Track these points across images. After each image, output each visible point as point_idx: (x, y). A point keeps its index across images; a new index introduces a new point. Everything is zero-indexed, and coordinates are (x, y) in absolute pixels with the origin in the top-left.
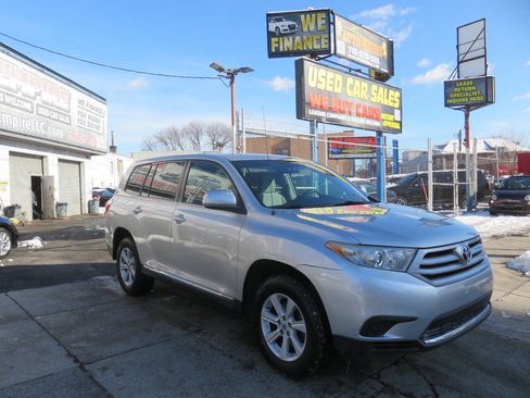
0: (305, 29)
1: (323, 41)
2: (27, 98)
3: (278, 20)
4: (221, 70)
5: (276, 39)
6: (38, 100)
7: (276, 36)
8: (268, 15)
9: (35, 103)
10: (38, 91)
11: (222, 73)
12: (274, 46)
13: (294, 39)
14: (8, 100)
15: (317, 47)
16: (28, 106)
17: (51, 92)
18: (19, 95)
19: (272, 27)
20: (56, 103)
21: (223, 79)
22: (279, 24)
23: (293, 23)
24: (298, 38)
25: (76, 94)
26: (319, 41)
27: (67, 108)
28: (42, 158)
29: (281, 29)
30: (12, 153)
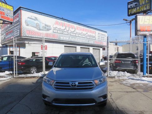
0: (141, 4)
1: (148, 6)
2: (84, 35)
3: (131, 4)
4: (126, 20)
5: (131, 10)
6: (87, 35)
7: (131, 9)
8: (128, 3)
9: (86, 35)
10: (87, 32)
11: (127, 21)
12: (130, 12)
13: (137, 9)
14: (79, 36)
15: (145, 9)
16: (84, 36)
17: (90, 32)
18: (82, 34)
19: (129, 6)
20: (92, 35)
21: (128, 23)
22: (131, 5)
23: (136, 3)
24: (138, 8)
25: (97, 32)
26: (146, 7)
27: (95, 36)
28: (89, 48)
29: (132, 6)
30: (81, 48)
